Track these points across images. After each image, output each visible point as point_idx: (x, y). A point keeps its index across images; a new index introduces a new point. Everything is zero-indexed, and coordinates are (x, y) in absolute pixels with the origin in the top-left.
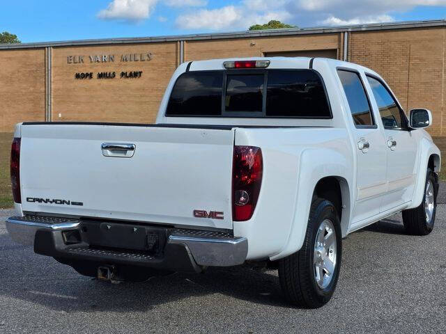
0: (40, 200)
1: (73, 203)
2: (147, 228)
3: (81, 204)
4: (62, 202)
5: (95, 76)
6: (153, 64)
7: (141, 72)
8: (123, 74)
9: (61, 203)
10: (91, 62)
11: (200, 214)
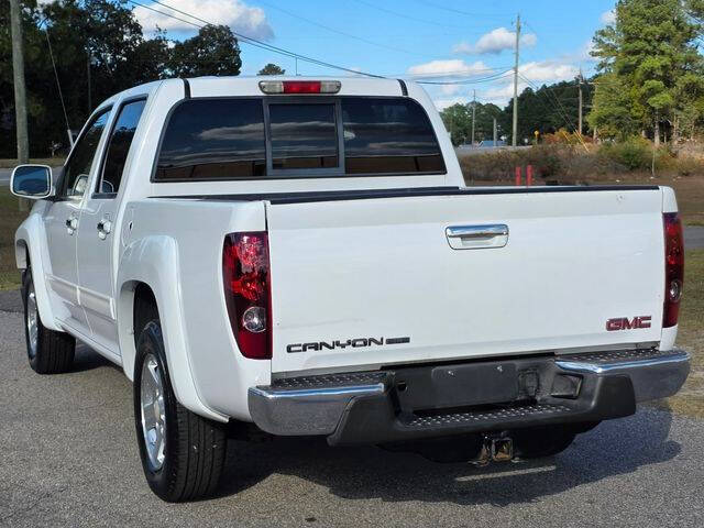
0: (316, 347)
1: (390, 342)
2: (518, 364)
3: (406, 340)
4: (366, 343)
9: (365, 345)
11: (617, 324)
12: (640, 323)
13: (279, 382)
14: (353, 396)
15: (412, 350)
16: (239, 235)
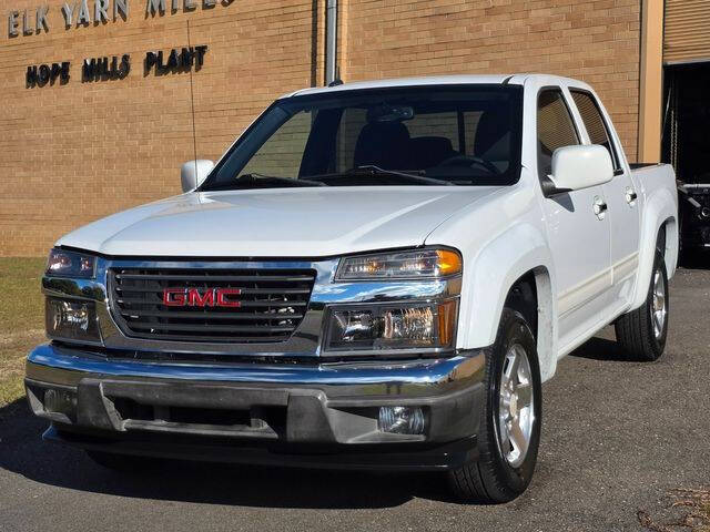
5: (75, 72)
6: (240, 17)
7: (202, 50)
8: (152, 61)
10: (68, 27)
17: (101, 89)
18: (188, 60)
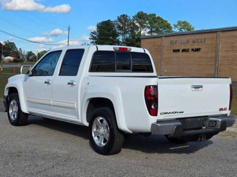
0: (166, 113)
1: (180, 112)
2: (202, 118)
3: (183, 112)
4: (176, 113)
5: (181, 51)
6: (206, 44)
7: (200, 49)
8: (193, 50)
11: (221, 109)
12: (225, 109)
13: (158, 122)
14: (176, 125)
15: (184, 115)
16: (150, 86)
17: (184, 54)
18: (198, 50)
